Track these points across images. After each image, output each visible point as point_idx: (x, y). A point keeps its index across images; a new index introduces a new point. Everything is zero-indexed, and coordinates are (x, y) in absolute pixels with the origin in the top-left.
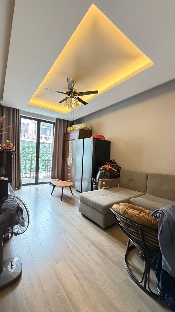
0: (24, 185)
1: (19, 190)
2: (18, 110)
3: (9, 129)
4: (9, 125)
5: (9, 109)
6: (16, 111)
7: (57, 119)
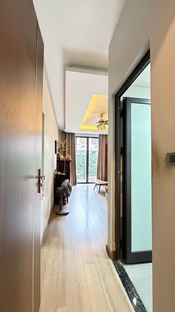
0: (78, 183)
1: (76, 186)
2: (74, 134)
3: (69, 146)
4: (69, 144)
5: (69, 133)
6: (73, 134)
7: (100, 135)
